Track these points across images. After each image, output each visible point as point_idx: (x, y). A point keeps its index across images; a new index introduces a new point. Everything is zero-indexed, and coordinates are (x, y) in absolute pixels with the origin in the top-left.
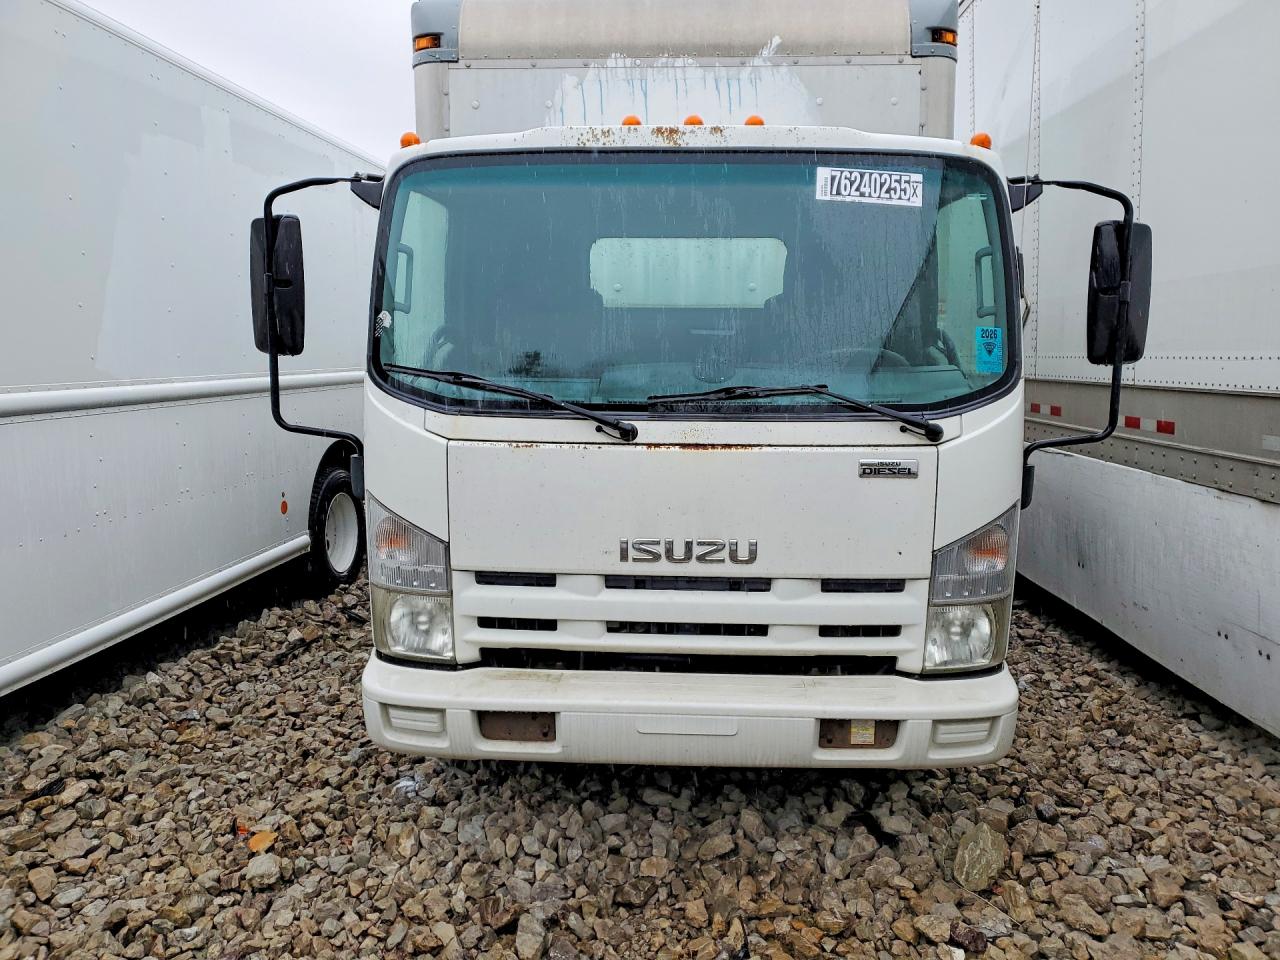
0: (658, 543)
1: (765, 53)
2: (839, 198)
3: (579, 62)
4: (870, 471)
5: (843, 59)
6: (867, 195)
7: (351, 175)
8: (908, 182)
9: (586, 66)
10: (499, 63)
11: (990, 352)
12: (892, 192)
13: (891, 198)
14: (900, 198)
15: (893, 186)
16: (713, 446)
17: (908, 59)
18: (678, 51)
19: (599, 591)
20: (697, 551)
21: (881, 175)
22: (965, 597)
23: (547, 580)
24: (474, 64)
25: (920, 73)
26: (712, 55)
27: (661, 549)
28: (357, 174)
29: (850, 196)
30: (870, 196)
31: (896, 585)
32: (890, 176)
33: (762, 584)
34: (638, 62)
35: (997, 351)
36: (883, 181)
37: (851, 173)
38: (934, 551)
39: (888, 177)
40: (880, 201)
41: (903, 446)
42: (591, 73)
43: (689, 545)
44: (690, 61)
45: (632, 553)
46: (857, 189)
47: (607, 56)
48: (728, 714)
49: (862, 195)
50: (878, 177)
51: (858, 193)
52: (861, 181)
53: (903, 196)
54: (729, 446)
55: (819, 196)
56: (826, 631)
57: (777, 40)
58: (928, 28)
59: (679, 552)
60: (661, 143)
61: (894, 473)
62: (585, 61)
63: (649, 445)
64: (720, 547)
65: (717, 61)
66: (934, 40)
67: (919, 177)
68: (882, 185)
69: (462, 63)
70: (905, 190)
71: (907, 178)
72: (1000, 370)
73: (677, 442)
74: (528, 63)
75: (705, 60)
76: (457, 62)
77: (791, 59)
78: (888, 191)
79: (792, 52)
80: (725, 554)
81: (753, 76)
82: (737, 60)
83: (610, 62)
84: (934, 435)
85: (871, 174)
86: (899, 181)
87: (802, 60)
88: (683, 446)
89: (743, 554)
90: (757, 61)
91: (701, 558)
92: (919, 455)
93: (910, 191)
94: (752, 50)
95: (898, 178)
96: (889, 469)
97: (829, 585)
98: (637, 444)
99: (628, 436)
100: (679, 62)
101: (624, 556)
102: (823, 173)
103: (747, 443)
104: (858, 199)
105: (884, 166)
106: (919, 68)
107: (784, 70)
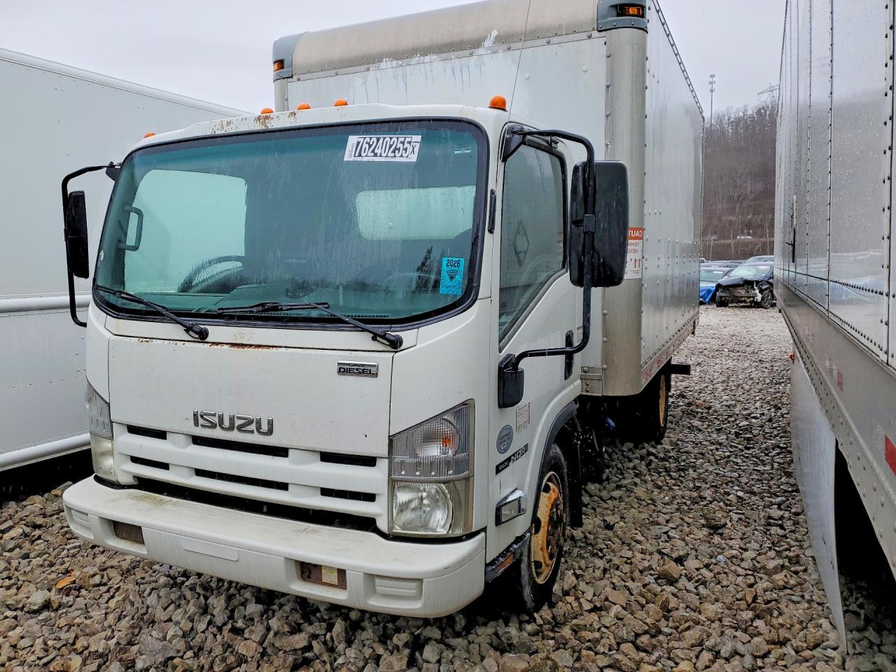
0: (214, 415)
1: (487, 43)
2: (359, 159)
3: (363, 68)
4: (345, 370)
5: (544, 41)
6: (378, 155)
7: (107, 164)
8: (410, 143)
9: (368, 69)
10: (316, 75)
11: (452, 278)
12: (397, 151)
13: (395, 156)
14: (402, 156)
15: (398, 147)
16: (251, 346)
17: (595, 34)
18: (425, 51)
19: (187, 446)
20: (238, 422)
21: (391, 138)
22: (403, 475)
23: (161, 435)
24: (302, 77)
25: (605, 44)
26: (449, 51)
27: (216, 420)
28: (112, 163)
29: (367, 157)
30: (381, 156)
31: (370, 461)
32: (398, 138)
33: (282, 452)
34: (400, 62)
35: (459, 278)
36: (392, 143)
37: (371, 138)
38: (389, 436)
39: (395, 140)
40: (387, 160)
41: (373, 351)
42: (371, 74)
43: (232, 419)
44: (435, 56)
45: (201, 421)
46: (373, 151)
47: (380, 61)
48: (231, 544)
49: (376, 155)
50: (389, 140)
51: (372, 154)
52: (377, 144)
53: (404, 155)
54: (259, 346)
55: (346, 158)
56: (326, 492)
57: (495, 33)
58: (612, 6)
59: (227, 423)
60: (258, 127)
61: (360, 373)
62: (367, 66)
63: (213, 343)
64: (250, 422)
65: (453, 55)
66: (619, 15)
67: (418, 138)
68: (391, 146)
69: (295, 78)
70: (406, 150)
71: (409, 140)
72: (460, 293)
73: (230, 342)
74: (333, 72)
75: (445, 55)
76: (292, 77)
77: (505, 46)
78: (394, 152)
79: (506, 40)
80: (253, 427)
81: (478, 63)
82: (467, 52)
83: (383, 65)
84: (395, 344)
85: (384, 138)
86: (403, 143)
87: (513, 46)
88: (233, 345)
89: (265, 427)
90: (481, 51)
91: (240, 428)
92: (382, 359)
93: (410, 149)
94: (476, 44)
95: (403, 139)
96: (357, 369)
97: (327, 457)
98: (207, 343)
99: (203, 336)
100: (427, 59)
101: (196, 424)
102: (353, 140)
103: (272, 344)
104: (371, 159)
105: (395, 131)
106: (605, 39)
107: (500, 55)
